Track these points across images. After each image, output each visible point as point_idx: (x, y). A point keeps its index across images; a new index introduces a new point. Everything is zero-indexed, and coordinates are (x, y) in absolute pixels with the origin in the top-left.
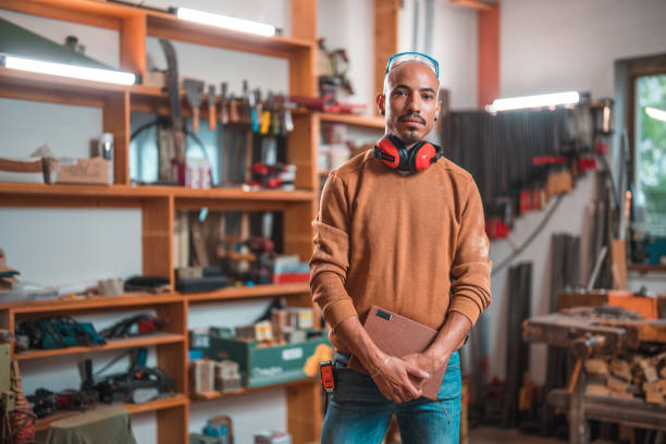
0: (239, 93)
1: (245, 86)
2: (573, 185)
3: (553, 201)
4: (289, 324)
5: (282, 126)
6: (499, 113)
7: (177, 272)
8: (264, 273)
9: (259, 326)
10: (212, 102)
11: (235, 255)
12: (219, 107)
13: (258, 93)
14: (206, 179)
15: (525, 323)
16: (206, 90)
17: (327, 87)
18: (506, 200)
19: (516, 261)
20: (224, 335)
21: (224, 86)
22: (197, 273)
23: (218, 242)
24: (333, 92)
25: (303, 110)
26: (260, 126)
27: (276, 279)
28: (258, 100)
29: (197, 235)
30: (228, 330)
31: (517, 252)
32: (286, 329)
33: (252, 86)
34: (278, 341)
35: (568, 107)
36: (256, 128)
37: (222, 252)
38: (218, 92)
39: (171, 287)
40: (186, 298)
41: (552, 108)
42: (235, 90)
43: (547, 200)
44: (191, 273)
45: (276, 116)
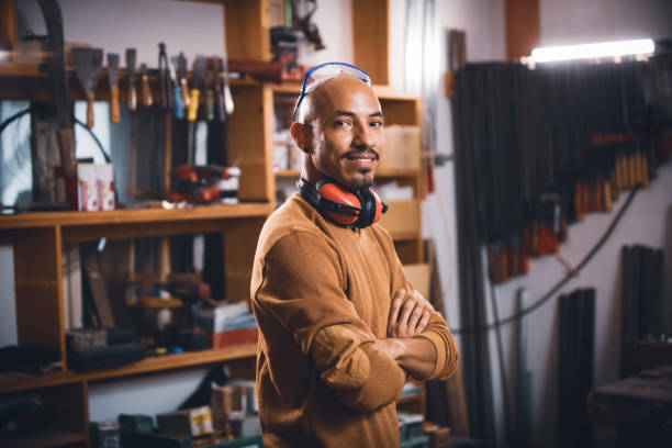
0: (153, 63)
1: (162, 53)
2: (652, 176)
3: (623, 197)
4: (237, 407)
5: (218, 106)
6: (537, 65)
7: (69, 338)
8: (197, 331)
9: (195, 414)
10: (114, 79)
11: (153, 302)
12: (124, 86)
13: (181, 60)
14: (109, 196)
15: (590, 395)
16: (105, 63)
17: (282, 44)
18: (554, 196)
19: (570, 288)
20: (142, 428)
21: (131, 54)
22: (100, 340)
23: (126, 284)
24: (295, 50)
25: (249, 81)
26: (186, 110)
27: (217, 340)
28: (181, 72)
29: (94, 275)
30: (147, 419)
31: (572, 274)
32: (234, 415)
33: (172, 52)
34: (224, 435)
35: (639, 59)
36: (180, 114)
37: (132, 299)
38: (123, 64)
39: (62, 364)
40: (85, 378)
41: (618, 60)
42: (148, 58)
43: (614, 199)
44: (91, 341)
45: (210, 93)
